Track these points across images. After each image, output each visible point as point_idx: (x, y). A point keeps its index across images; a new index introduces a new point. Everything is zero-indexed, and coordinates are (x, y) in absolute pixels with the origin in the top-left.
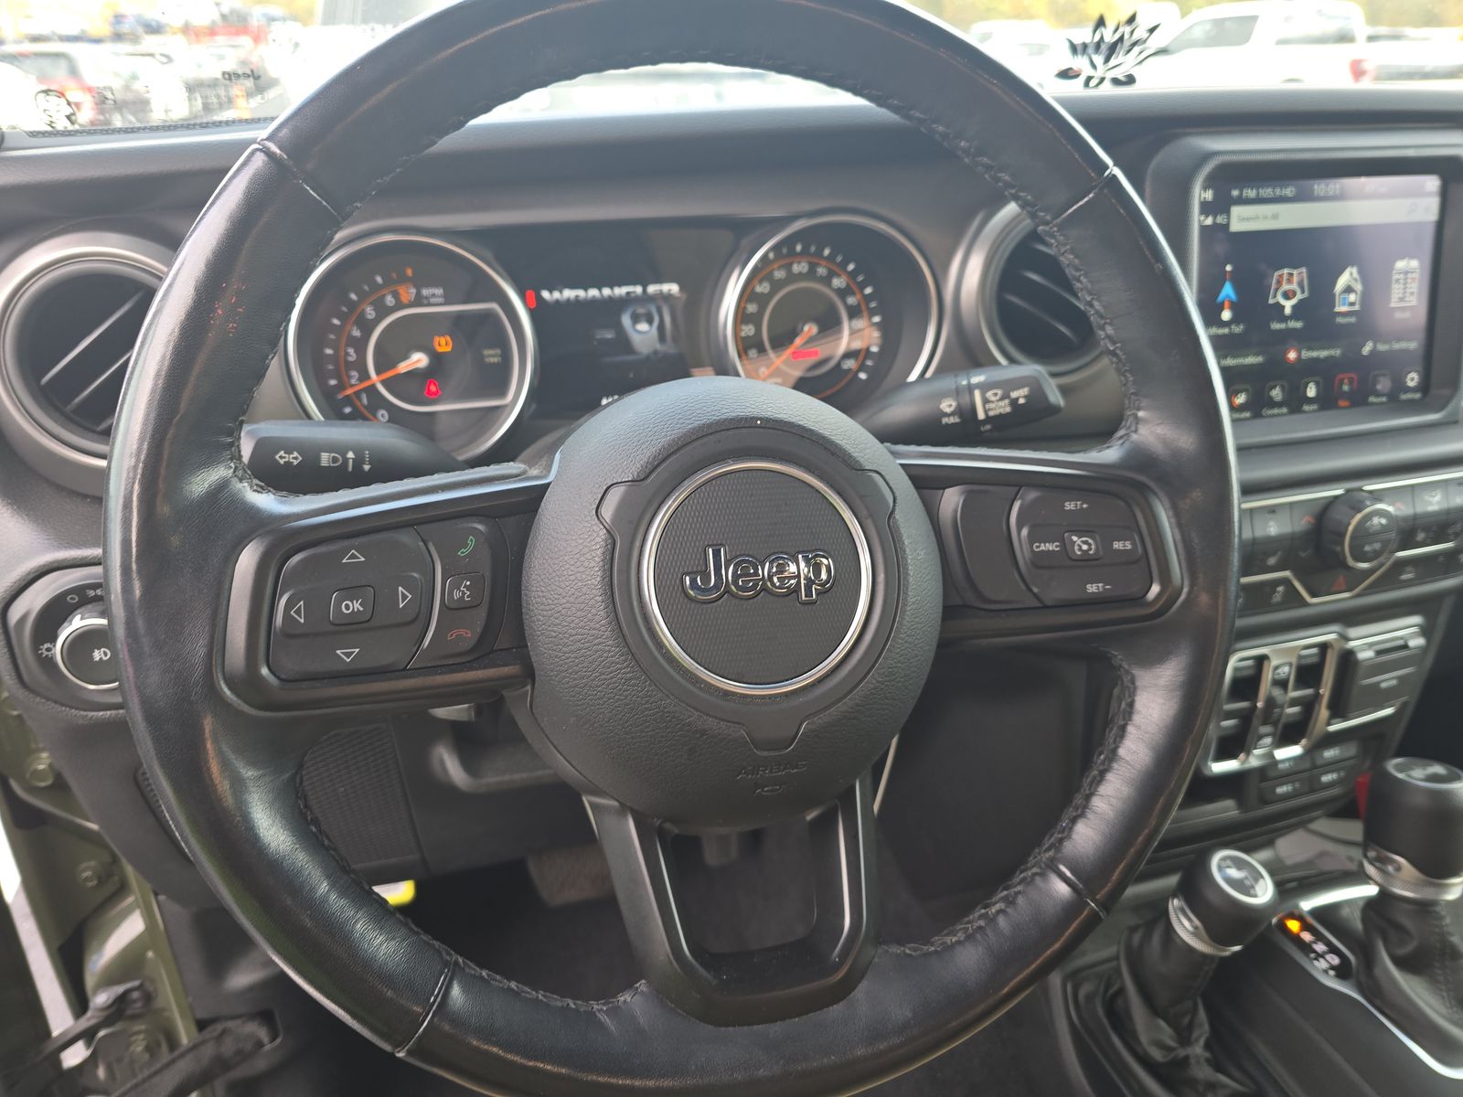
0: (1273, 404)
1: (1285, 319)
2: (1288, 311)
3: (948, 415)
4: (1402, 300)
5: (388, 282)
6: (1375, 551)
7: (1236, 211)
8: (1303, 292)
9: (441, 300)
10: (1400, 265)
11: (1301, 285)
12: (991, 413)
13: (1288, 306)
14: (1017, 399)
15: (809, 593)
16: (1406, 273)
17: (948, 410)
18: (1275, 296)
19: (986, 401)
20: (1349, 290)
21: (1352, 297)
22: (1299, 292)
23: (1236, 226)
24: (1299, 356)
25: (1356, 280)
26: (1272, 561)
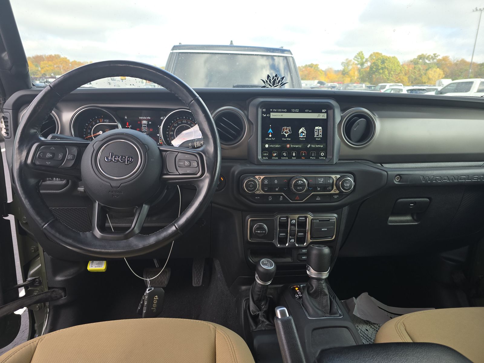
0: (284, 156)
1: (286, 138)
2: (286, 136)
3: (190, 146)
4: (317, 136)
5: (98, 118)
6: (300, 189)
7: (271, 114)
8: (290, 132)
9: (108, 122)
10: (316, 128)
11: (289, 130)
12: (197, 146)
13: (286, 135)
14: (202, 143)
15: (127, 163)
16: (318, 130)
17: (190, 145)
18: (283, 133)
19: (196, 144)
20: (302, 132)
21: (304, 134)
22: (289, 132)
23: (272, 117)
24: (290, 146)
25: (304, 130)
26: (277, 189)
